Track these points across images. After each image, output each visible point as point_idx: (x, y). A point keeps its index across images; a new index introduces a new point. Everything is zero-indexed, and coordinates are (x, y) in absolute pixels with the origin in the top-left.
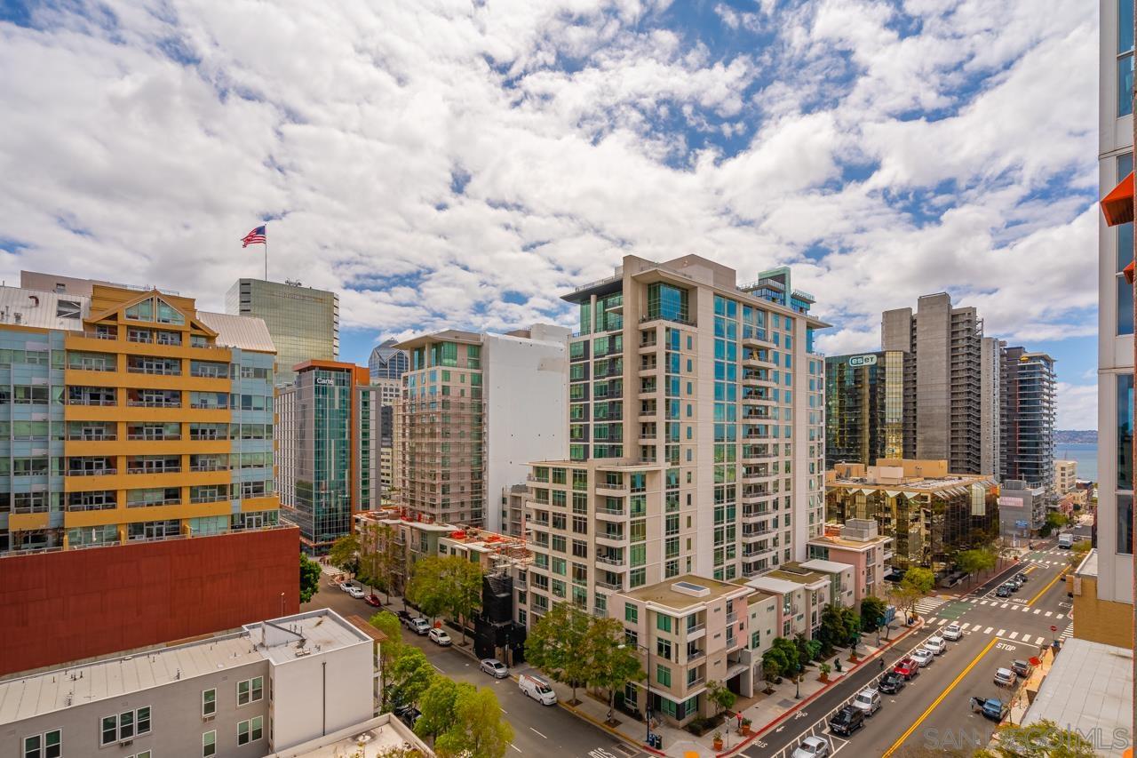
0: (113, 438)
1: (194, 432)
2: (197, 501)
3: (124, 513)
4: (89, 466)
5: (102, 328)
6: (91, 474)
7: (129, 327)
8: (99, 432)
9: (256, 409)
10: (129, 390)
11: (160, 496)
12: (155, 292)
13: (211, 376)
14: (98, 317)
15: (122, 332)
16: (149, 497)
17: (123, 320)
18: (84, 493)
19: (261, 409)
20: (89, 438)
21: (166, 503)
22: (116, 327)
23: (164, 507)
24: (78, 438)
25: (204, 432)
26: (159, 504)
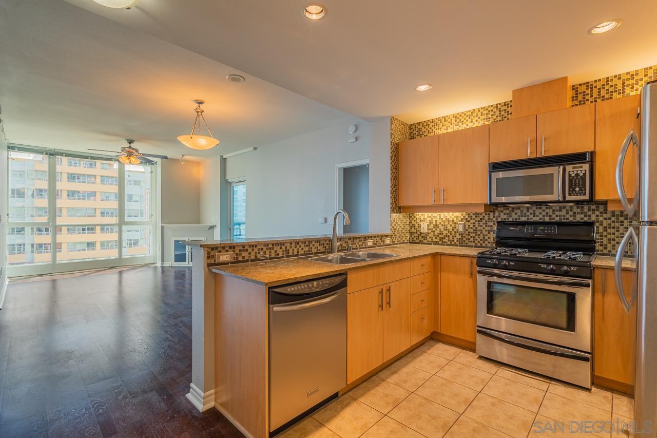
1: (102, 213)
2: (104, 249)
9: (134, 201)
13: (111, 184)
19: (137, 201)
21: (88, 249)
25: (107, 213)
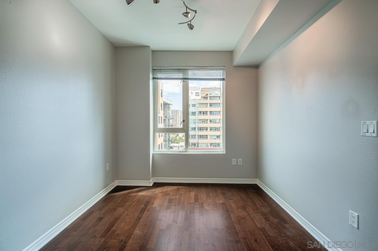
0: (207, 123)
3: (209, 141)
4: (203, 129)
5: (205, 98)
6: (203, 131)
7: (210, 97)
8: (204, 121)
10: (210, 111)
11: (216, 137)
12: (215, 87)
14: (204, 95)
15: (209, 98)
16: (214, 137)
17: (209, 95)
18: (202, 135)
20: (203, 123)
22: (207, 97)
23: (216, 140)
24: (201, 123)
26: (215, 139)
